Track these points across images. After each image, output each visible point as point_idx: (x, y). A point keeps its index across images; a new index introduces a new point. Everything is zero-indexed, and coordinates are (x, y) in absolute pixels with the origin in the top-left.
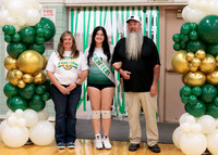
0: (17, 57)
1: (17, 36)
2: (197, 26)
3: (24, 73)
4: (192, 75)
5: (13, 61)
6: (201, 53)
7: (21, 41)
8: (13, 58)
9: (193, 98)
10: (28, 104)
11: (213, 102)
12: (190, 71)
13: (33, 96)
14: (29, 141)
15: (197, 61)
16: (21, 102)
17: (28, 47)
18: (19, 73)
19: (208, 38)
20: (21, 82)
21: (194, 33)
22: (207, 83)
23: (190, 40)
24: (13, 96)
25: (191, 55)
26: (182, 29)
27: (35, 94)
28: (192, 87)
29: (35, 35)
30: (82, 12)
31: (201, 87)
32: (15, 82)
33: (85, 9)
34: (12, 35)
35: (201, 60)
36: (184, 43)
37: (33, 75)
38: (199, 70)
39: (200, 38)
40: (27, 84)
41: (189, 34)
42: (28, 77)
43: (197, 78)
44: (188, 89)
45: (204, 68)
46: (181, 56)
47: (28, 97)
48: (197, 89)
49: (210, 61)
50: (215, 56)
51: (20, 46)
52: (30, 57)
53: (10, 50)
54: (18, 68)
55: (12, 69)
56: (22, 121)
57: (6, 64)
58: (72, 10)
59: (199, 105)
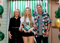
58: (10, 1)
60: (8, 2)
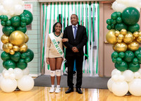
0: (9, 35)
1: (9, 22)
2: (121, 14)
3: (14, 45)
4: (119, 45)
5: (6, 38)
6: (124, 31)
7: (11, 25)
8: (6, 35)
9: (119, 59)
10: (16, 65)
11: (132, 62)
12: (117, 42)
13: (19, 60)
14: (17, 88)
15: (121, 36)
16: (12, 64)
17: (16, 28)
18: (10, 45)
19: (128, 21)
20: (12, 51)
21: (119, 19)
22: (128, 50)
23: (117, 23)
24: (7, 60)
25: (117, 32)
26: (112, 16)
27: (21, 58)
28: (119, 52)
29: (20, 21)
30: (49, 6)
31: (124, 52)
32: (8, 51)
33: (51, 3)
34: (6, 22)
35: (124, 35)
36: (113, 25)
37: (19, 46)
38: (123, 42)
39: (123, 22)
40: (16, 52)
41: (116, 19)
42: (16, 47)
43: (122, 47)
44: (116, 54)
45: (126, 40)
46: (111, 33)
47: (17, 61)
48: (122, 54)
49: (129, 36)
50: (133, 33)
51: (11, 28)
52: (17, 35)
53: (5, 31)
54: (9, 42)
55: (6, 43)
56: (13, 75)
57: (2, 40)
58: (43, 4)
59: (123, 64)
60: (40, 7)
